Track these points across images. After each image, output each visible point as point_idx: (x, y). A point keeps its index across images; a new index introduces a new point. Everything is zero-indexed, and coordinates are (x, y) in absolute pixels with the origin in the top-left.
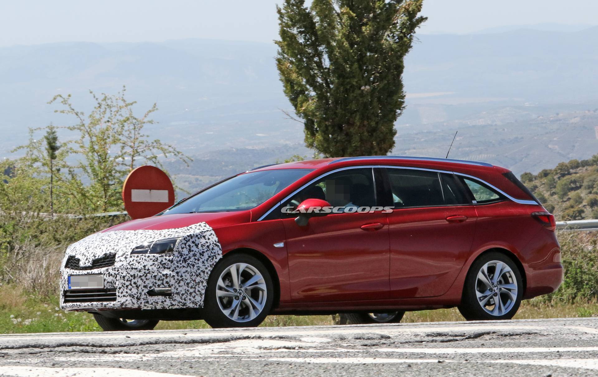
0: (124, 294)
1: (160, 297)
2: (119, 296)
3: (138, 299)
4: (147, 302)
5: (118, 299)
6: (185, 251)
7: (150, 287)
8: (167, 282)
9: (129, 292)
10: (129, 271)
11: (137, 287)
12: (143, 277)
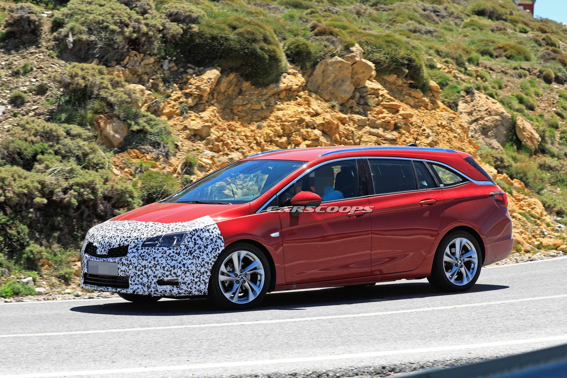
0: (136, 282)
1: (168, 286)
2: (131, 284)
3: (149, 287)
4: (157, 291)
5: (131, 287)
6: (191, 245)
7: (160, 277)
8: (175, 273)
9: (141, 281)
10: (140, 261)
11: (148, 277)
12: (153, 268)
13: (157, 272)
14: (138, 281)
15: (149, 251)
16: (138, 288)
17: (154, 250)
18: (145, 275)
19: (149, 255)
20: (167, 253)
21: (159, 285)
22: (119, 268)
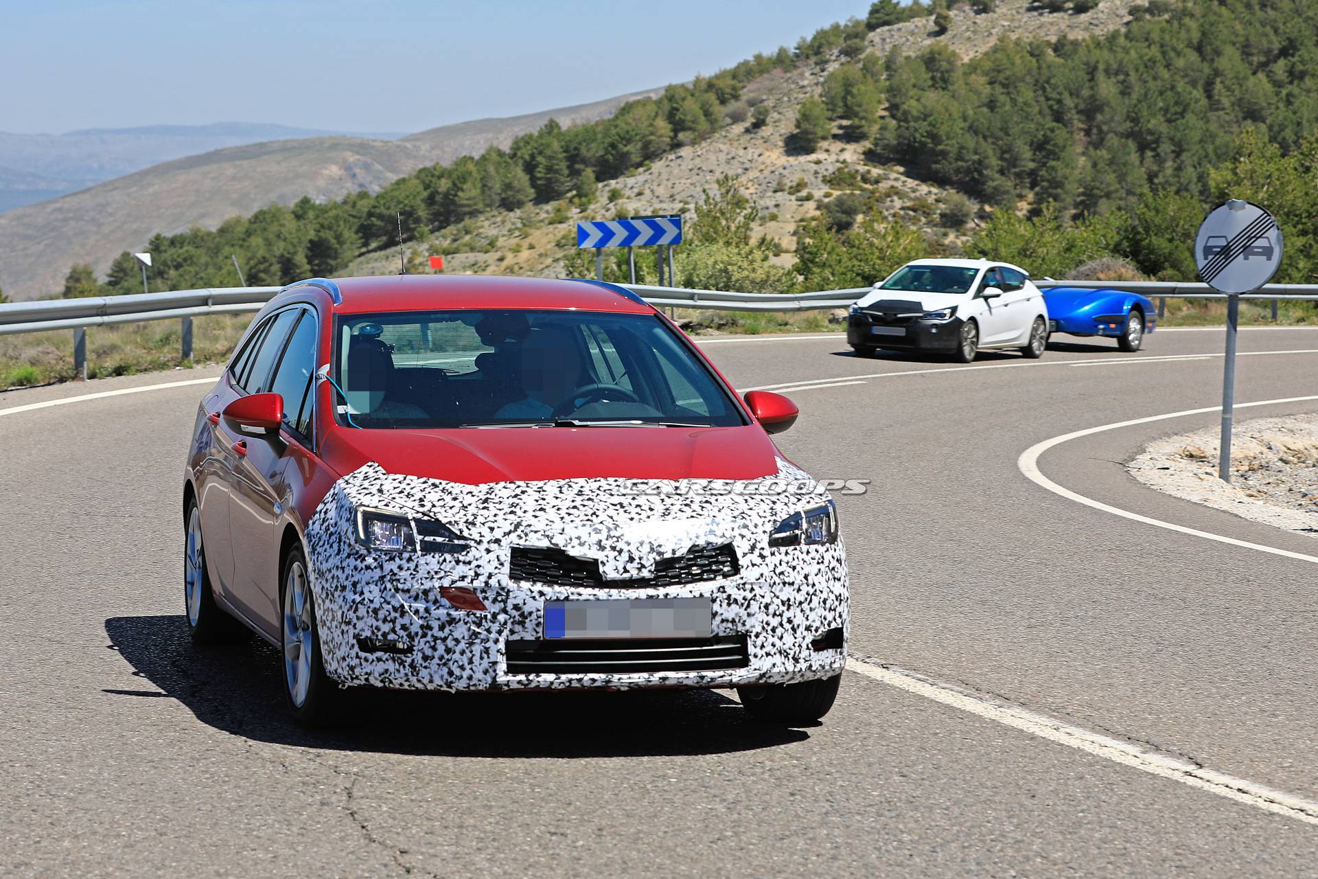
0: (768, 648)
1: (829, 652)
2: (756, 656)
3: (796, 660)
4: (809, 666)
5: (754, 662)
7: (816, 629)
9: (778, 643)
10: (776, 589)
11: (794, 630)
12: (805, 606)
13: (811, 617)
14: (773, 645)
15: (789, 558)
16: (774, 665)
18: (787, 626)
21: (814, 650)
22: (714, 615)
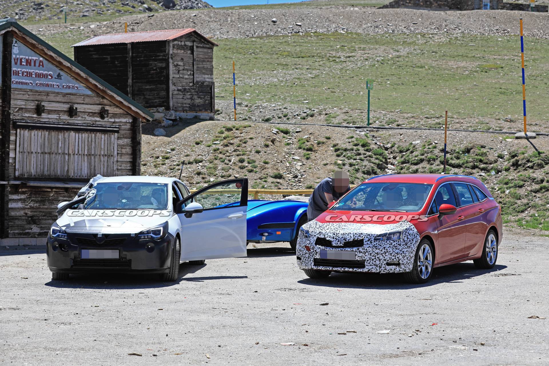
0: (371, 264)
1: (394, 266)
2: (367, 265)
3: (380, 267)
4: (386, 269)
5: (366, 267)
6: (406, 239)
7: (388, 260)
8: (398, 258)
9: (374, 263)
10: (374, 250)
11: (380, 260)
12: (384, 255)
13: (386, 257)
14: (373, 263)
15: (380, 243)
16: (372, 268)
17: (383, 243)
18: (377, 259)
19: (381, 245)
20: (393, 245)
21: (387, 265)
22: (356, 255)
